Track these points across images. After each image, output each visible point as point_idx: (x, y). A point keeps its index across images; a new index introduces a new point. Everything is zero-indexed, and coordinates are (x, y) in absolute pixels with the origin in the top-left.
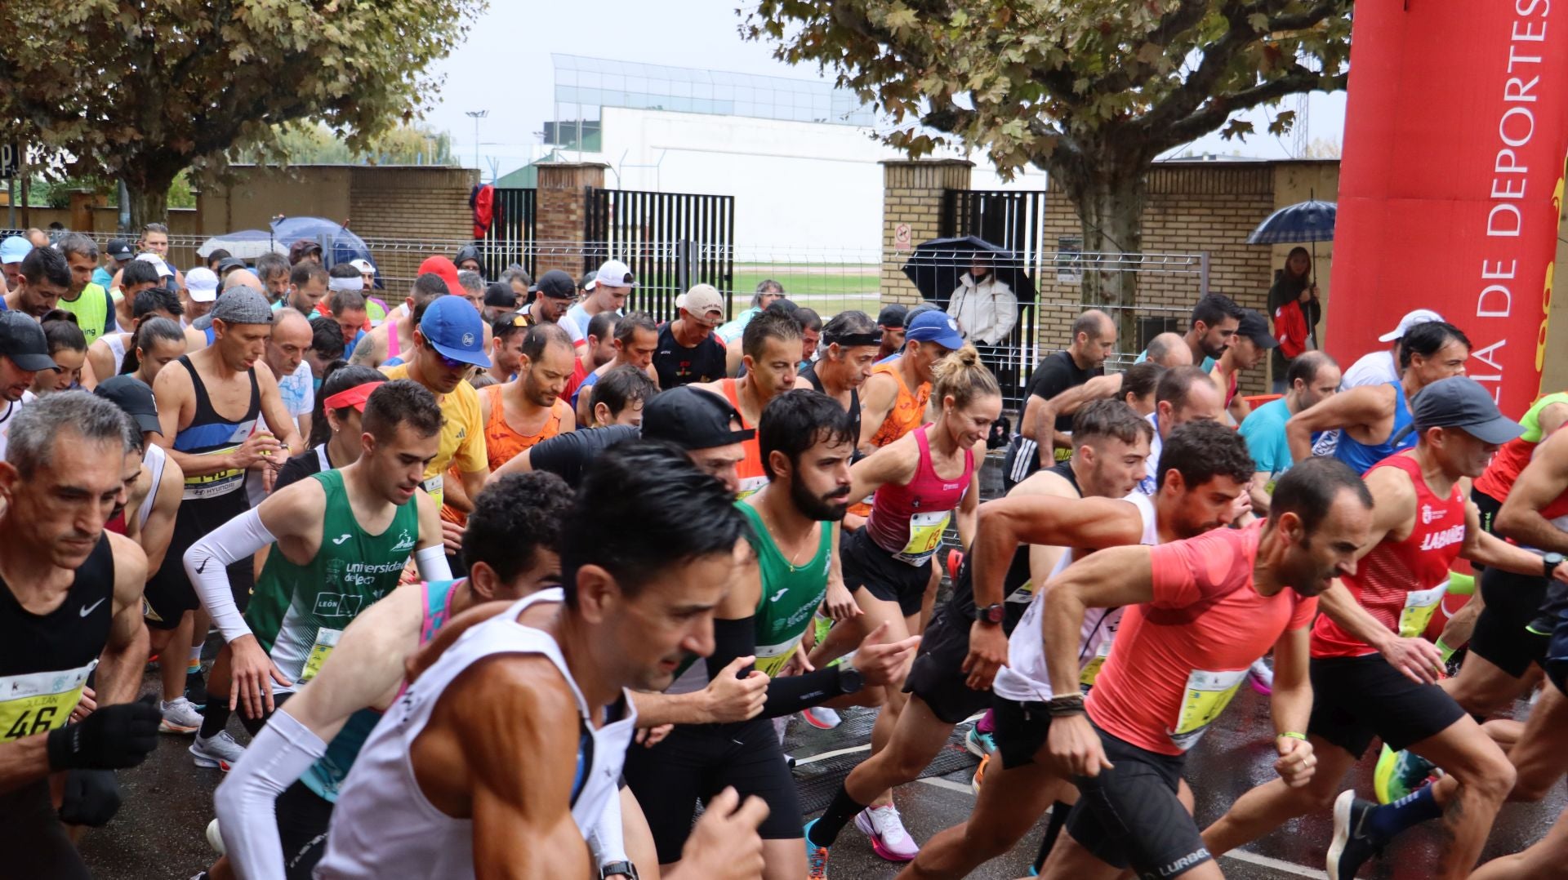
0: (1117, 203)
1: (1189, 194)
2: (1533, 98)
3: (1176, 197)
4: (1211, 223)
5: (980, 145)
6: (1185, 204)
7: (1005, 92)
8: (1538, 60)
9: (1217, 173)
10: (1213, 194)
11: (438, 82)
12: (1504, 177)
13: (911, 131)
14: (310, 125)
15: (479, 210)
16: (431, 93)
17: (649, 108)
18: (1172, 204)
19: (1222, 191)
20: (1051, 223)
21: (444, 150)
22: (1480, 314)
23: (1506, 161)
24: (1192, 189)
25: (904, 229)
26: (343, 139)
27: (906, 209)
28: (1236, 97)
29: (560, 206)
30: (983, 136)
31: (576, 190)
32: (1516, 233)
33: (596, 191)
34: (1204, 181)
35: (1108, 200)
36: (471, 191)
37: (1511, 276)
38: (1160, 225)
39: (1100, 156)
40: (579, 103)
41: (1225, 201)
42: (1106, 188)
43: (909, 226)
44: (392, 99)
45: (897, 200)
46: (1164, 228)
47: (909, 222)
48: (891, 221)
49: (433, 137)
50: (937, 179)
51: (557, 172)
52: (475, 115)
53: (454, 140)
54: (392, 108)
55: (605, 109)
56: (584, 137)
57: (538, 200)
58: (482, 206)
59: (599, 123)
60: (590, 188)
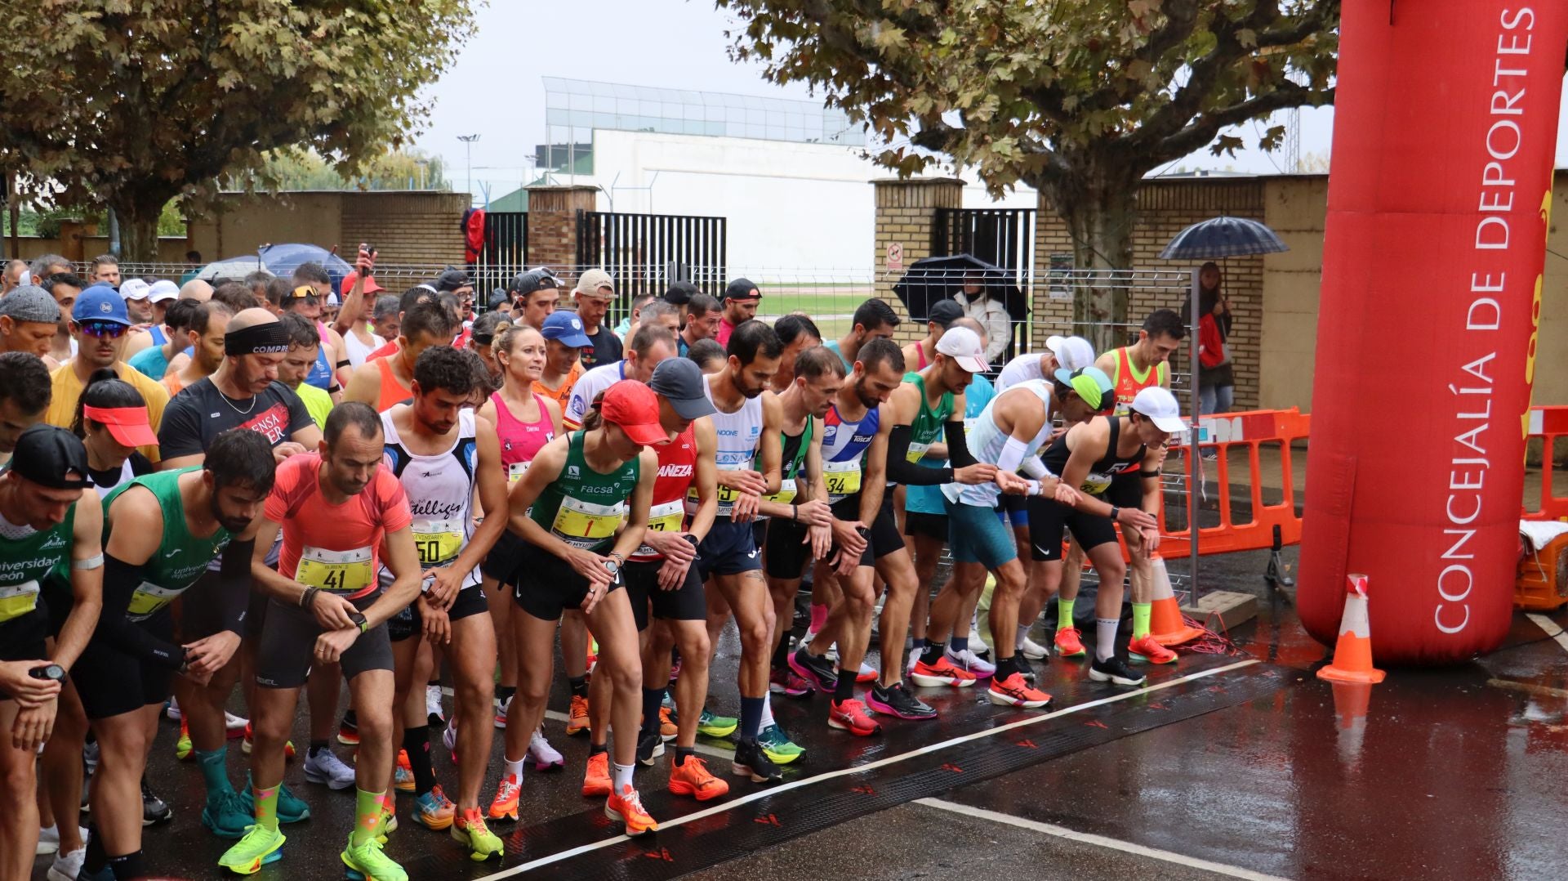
0: (1108, 220)
1: (1180, 209)
2: (1519, 111)
3: (1168, 213)
5: (970, 163)
6: (1176, 220)
11: (428, 106)
12: (1491, 190)
13: (901, 150)
14: (300, 151)
15: (470, 234)
16: (422, 117)
17: (640, 131)
18: (1163, 220)
21: (436, 175)
22: (1470, 327)
23: (1493, 174)
24: (1182, 205)
25: (896, 248)
26: (332, 165)
27: (900, 228)
28: (1225, 113)
29: (551, 230)
30: (973, 155)
31: (567, 213)
32: (1504, 246)
33: (587, 214)
35: (1098, 217)
36: (462, 215)
37: (1499, 289)
39: (1092, 174)
40: (570, 126)
42: (1098, 206)
43: (902, 245)
44: (381, 124)
45: (888, 220)
47: (901, 241)
48: (884, 241)
49: (425, 162)
50: (929, 198)
51: (549, 195)
52: (467, 139)
53: (447, 165)
54: (382, 133)
55: (597, 132)
56: (576, 159)
57: (530, 224)
58: (474, 231)
59: (590, 147)
60: (582, 211)
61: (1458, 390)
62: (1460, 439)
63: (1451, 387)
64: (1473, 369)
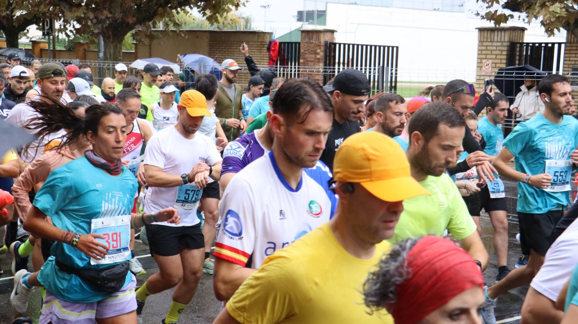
5: (536, 17)
13: (496, 11)
15: (272, 52)
17: (350, 4)
20: (568, 59)
25: (488, 63)
27: (489, 52)
29: (312, 51)
30: (539, 13)
31: (320, 43)
33: (330, 43)
36: (268, 43)
43: (491, 61)
47: (491, 59)
48: (481, 59)
49: (243, 18)
50: (506, 37)
51: (311, 34)
52: (265, 7)
55: (328, 4)
56: (317, 18)
57: (301, 48)
58: (274, 51)
59: (324, 12)
60: (327, 42)
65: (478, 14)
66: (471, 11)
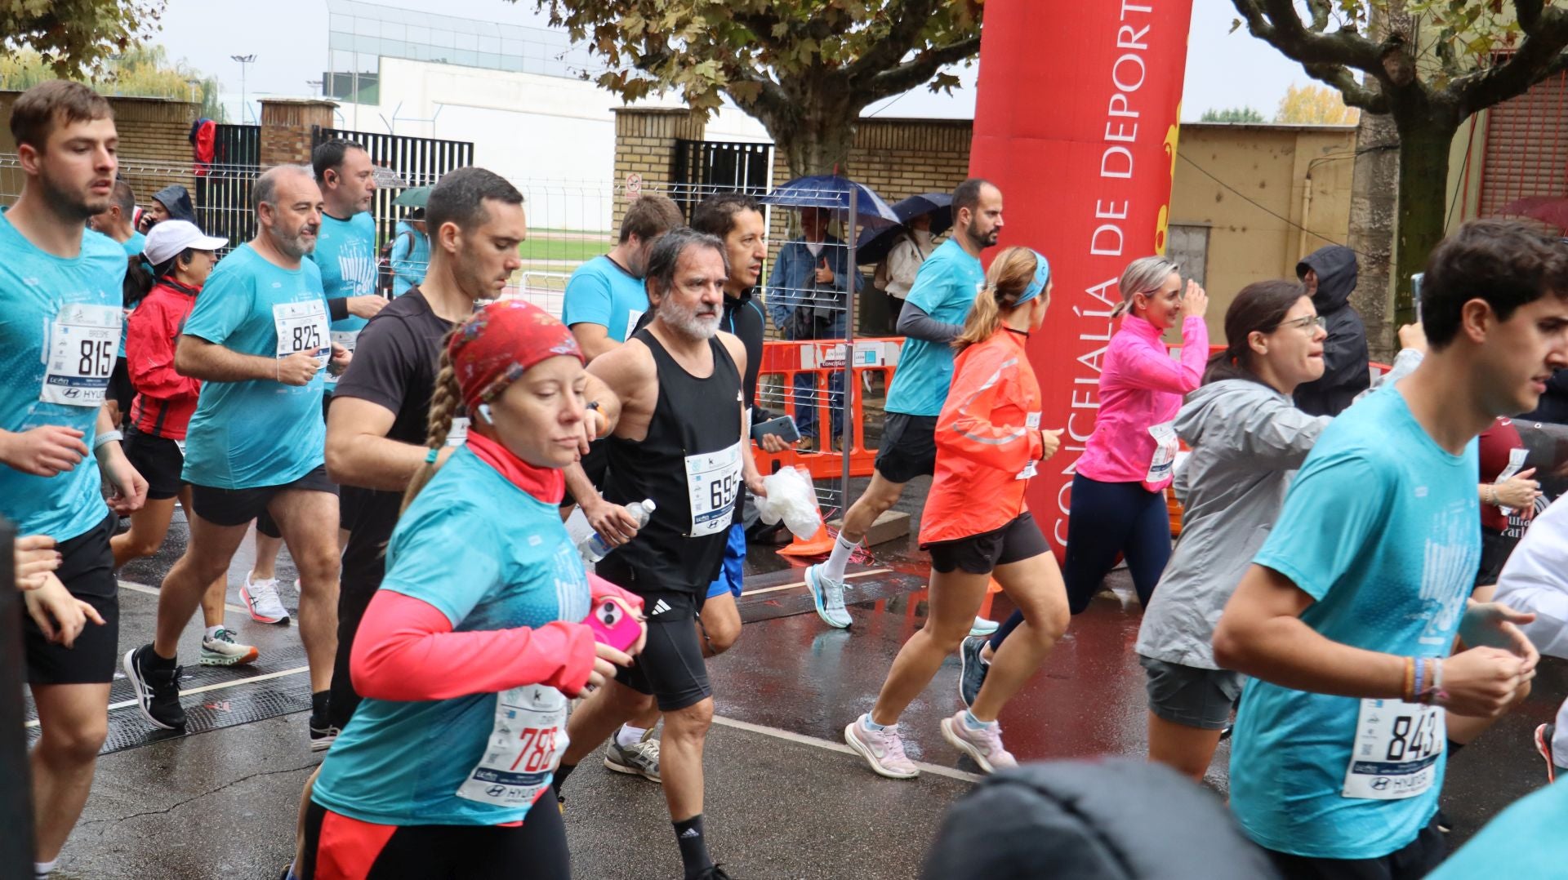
0: (824, 152)
1: (914, 150)
2: (1144, 46)
3: (902, 153)
4: (935, 180)
5: (674, 85)
6: (910, 161)
7: (700, 31)
8: (1148, 9)
9: (941, 131)
10: (937, 151)
11: (158, 9)
12: (1116, 121)
13: (624, 73)
14: (15, 46)
15: (199, 146)
16: (150, 19)
17: (432, 61)
18: (898, 160)
19: (946, 149)
20: (779, 176)
21: (210, 97)
22: (1094, 252)
23: (1119, 105)
24: (917, 145)
25: (635, 179)
26: (48, 64)
27: (637, 158)
28: (943, 50)
29: (285, 145)
30: (678, 75)
31: (303, 129)
32: (1128, 175)
33: (324, 130)
34: (929, 138)
35: (815, 149)
36: (191, 126)
37: (1123, 216)
38: (886, 181)
39: (806, 105)
40: (355, 52)
41: (949, 159)
42: (813, 137)
43: (640, 175)
44: (102, 23)
45: (628, 149)
46: (889, 184)
47: (640, 172)
48: (622, 171)
50: (668, 128)
51: (283, 109)
52: (242, 59)
53: (222, 87)
54: (103, 33)
55: (383, 59)
56: (360, 88)
57: (262, 137)
58: (204, 143)
59: (376, 76)
60: (318, 127)
61: (1081, 312)
62: (1082, 359)
63: (1075, 309)
64: (1096, 292)
65: (586, 77)
66: (571, 70)
